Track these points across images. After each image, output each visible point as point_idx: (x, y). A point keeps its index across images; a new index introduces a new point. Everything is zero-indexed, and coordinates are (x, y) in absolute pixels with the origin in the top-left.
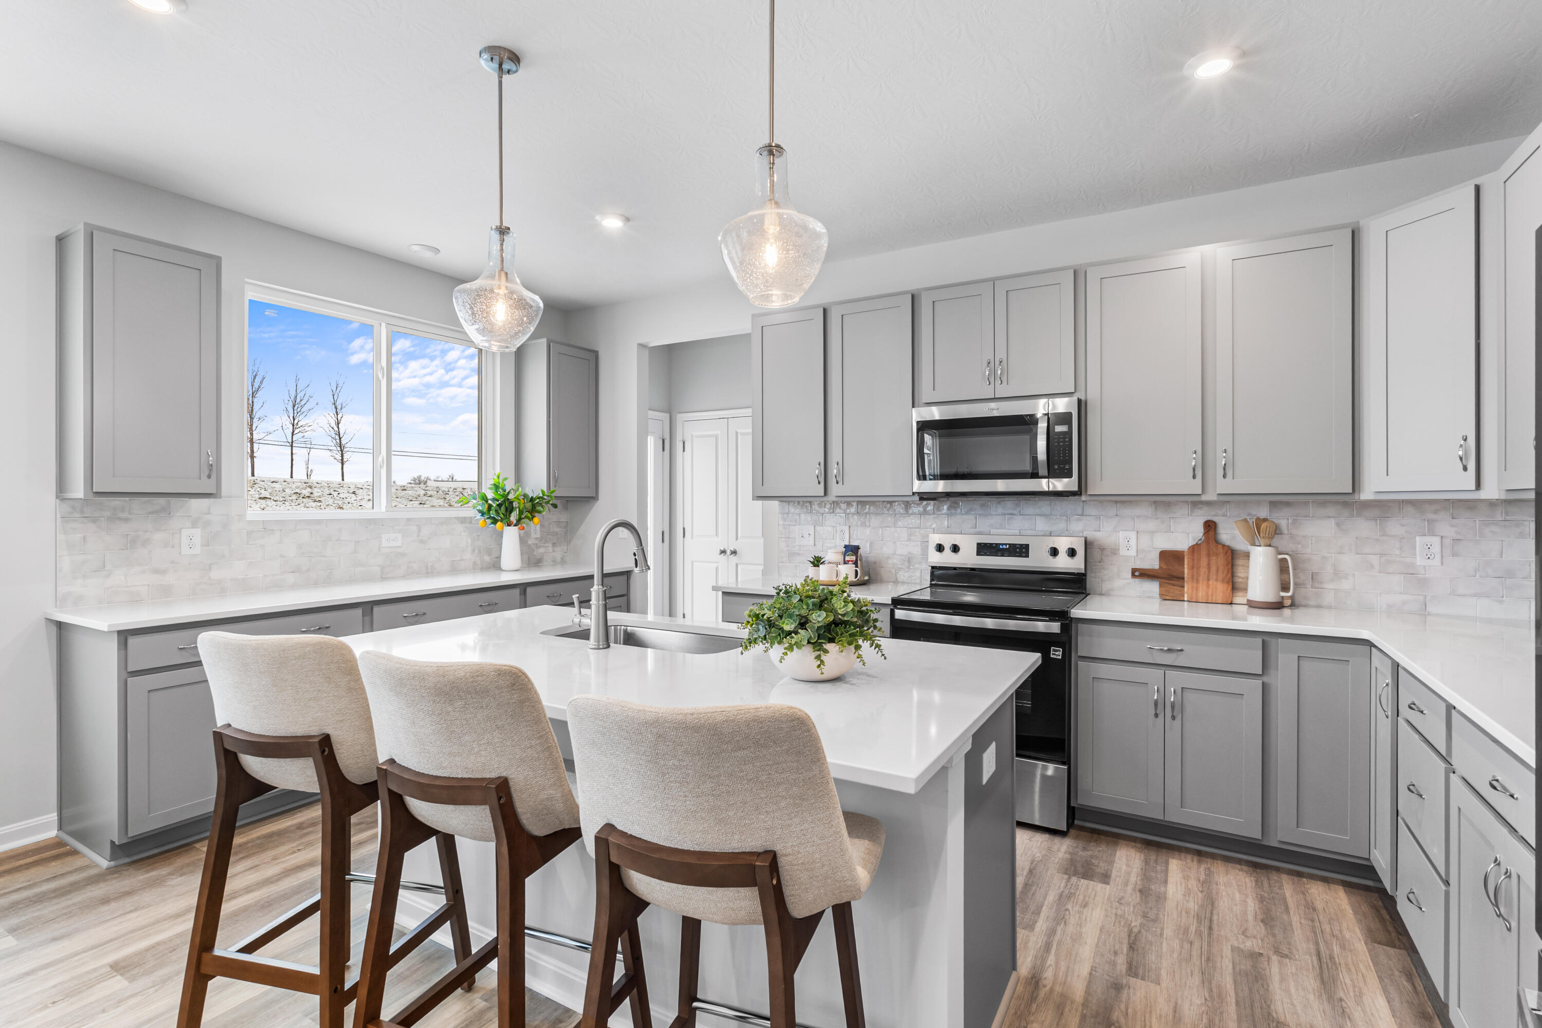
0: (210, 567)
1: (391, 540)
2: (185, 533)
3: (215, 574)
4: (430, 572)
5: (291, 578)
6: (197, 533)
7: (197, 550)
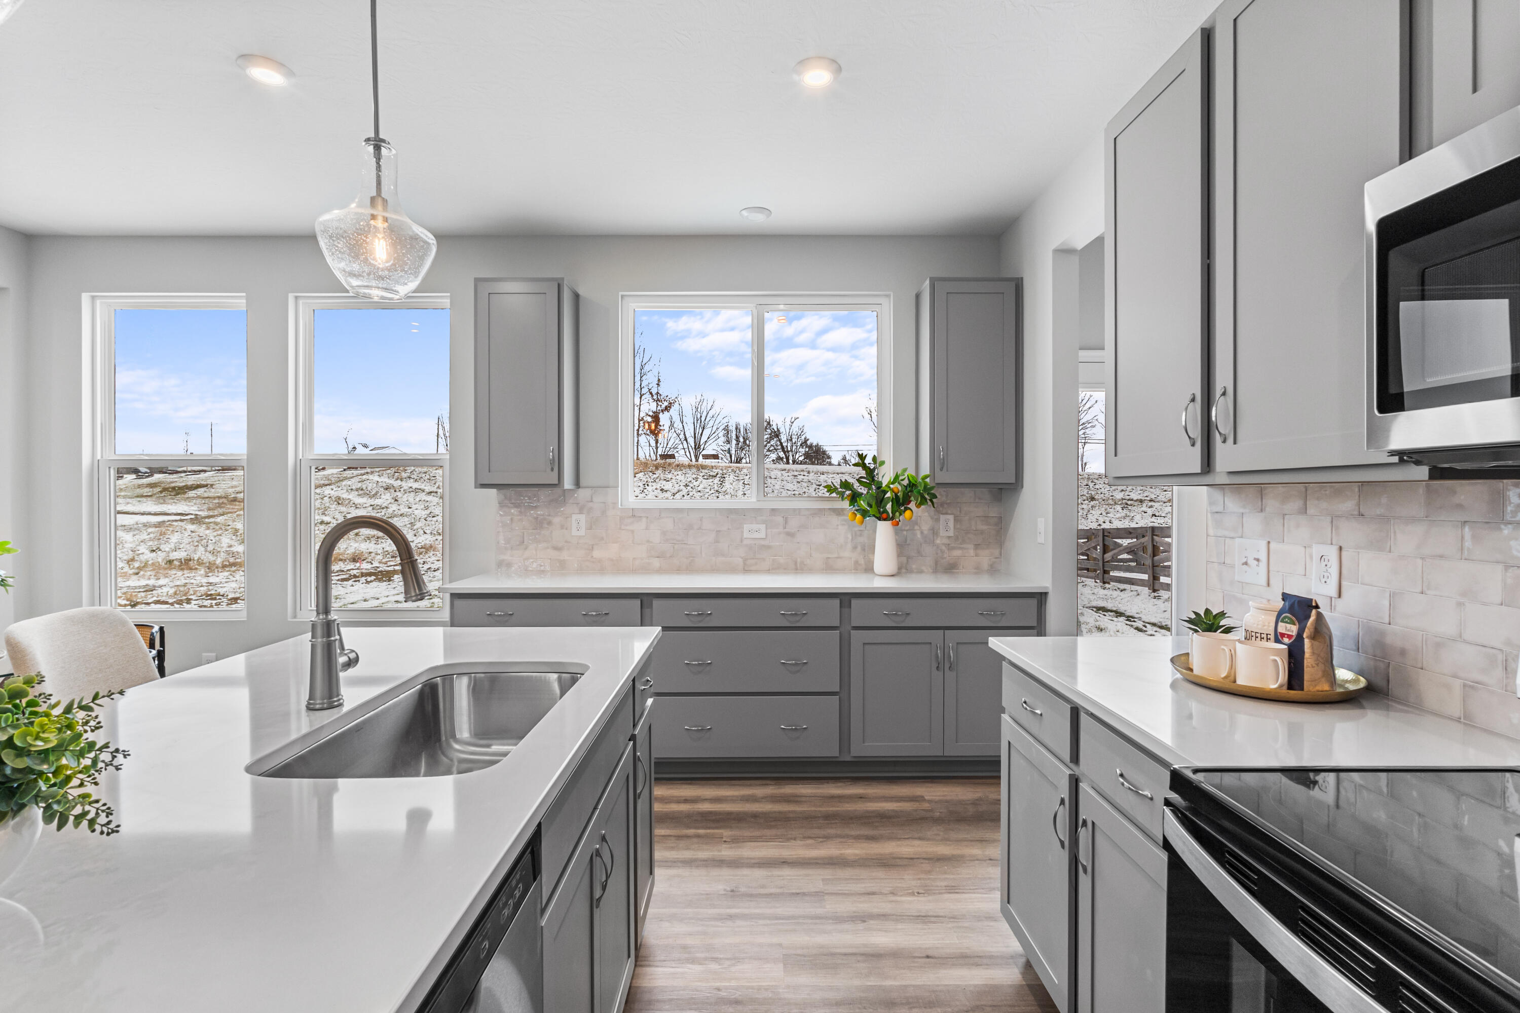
0: (593, 548)
1: (754, 531)
2: (574, 517)
3: (597, 554)
4: (799, 568)
5: (656, 563)
6: (582, 518)
7: (582, 532)
